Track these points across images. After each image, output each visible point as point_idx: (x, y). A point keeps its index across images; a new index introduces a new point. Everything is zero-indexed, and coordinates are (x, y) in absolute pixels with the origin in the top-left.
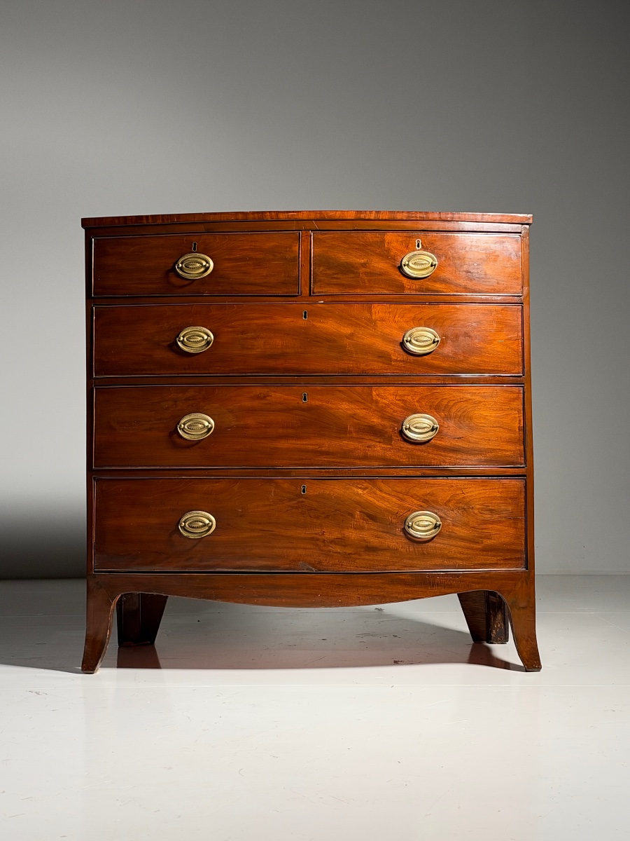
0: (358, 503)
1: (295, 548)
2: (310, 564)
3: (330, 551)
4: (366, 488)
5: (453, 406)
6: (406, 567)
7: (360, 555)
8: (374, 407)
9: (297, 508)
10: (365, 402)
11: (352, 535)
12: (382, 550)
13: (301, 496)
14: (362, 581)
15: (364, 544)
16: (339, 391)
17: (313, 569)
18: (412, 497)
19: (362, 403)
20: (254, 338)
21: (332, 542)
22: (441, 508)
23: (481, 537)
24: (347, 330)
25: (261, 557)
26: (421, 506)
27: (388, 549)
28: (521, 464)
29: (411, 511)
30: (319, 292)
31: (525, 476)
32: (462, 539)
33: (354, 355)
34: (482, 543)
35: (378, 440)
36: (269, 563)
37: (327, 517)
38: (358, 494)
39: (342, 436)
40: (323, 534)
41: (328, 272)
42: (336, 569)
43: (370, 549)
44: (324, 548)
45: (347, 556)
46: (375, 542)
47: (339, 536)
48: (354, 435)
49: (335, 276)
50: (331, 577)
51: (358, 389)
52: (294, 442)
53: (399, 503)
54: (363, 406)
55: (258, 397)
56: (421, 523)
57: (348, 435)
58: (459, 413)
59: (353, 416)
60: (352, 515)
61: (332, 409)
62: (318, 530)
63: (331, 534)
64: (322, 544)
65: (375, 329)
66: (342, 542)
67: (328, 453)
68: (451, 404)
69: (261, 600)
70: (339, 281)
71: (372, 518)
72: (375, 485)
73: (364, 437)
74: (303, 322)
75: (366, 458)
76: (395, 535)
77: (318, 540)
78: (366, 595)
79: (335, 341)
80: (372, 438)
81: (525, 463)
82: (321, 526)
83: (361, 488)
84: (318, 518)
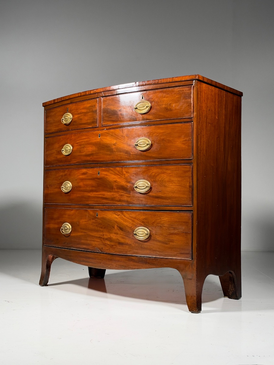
0: (116, 222)
1: (94, 241)
2: (99, 249)
3: (105, 243)
4: (119, 215)
5: (157, 176)
6: (134, 253)
7: (116, 246)
8: (123, 177)
9: (95, 223)
10: (120, 175)
11: (113, 236)
12: (125, 244)
13: (96, 218)
14: (118, 258)
15: (117, 241)
16: (111, 170)
17: (100, 251)
18: (137, 220)
19: (119, 175)
20: (83, 147)
21: (107, 239)
22: (150, 226)
23: (169, 241)
24: (114, 142)
25: (84, 244)
26: (141, 224)
27: (127, 244)
28: (191, 205)
29: (136, 226)
30: (104, 125)
31: (192, 211)
32: (159, 241)
33: (116, 153)
34: (169, 244)
35: (125, 192)
36: (86, 247)
37: (105, 228)
38: (116, 218)
39: (111, 190)
40: (103, 236)
41: (107, 115)
42: (108, 252)
43: (120, 244)
44: (104, 242)
45: (112, 246)
46: (122, 240)
47: (109, 237)
48: (116, 190)
49: (110, 117)
50: (106, 255)
51: (118, 169)
52: (95, 193)
53: (132, 222)
54: (119, 177)
55: (84, 174)
56: (140, 233)
57: (114, 190)
58: (160, 179)
59: (115, 181)
60: (114, 227)
61: (108, 178)
62: (102, 233)
63: (107, 235)
64: (102, 240)
65: (124, 140)
66: (110, 239)
67: (106, 199)
68: (156, 174)
69: (84, 263)
70: (111, 119)
71: (121, 229)
72: (122, 214)
73: (119, 191)
74: (98, 139)
75: (120, 201)
76: (130, 238)
77: (101, 238)
78: (119, 265)
79: (109, 147)
80: (123, 192)
81: (193, 204)
82: (103, 232)
83: (117, 215)
84: (102, 228)
